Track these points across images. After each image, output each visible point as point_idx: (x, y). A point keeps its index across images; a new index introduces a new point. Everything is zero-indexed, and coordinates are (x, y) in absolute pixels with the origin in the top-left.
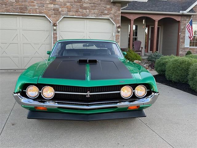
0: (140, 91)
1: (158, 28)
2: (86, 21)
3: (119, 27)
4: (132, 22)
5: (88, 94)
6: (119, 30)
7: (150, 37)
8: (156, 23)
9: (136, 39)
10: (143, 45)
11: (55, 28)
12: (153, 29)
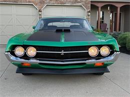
0: (105, 51)
1: (120, 14)
2: (63, 8)
3: (89, 12)
4: (100, 9)
5: (63, 52)
6: (89, 14)
7: (114, 21)
8: (119, 10)
9: (103, 22)
10: (108, 26)
11: (40, 13)
12: (116, 14)
